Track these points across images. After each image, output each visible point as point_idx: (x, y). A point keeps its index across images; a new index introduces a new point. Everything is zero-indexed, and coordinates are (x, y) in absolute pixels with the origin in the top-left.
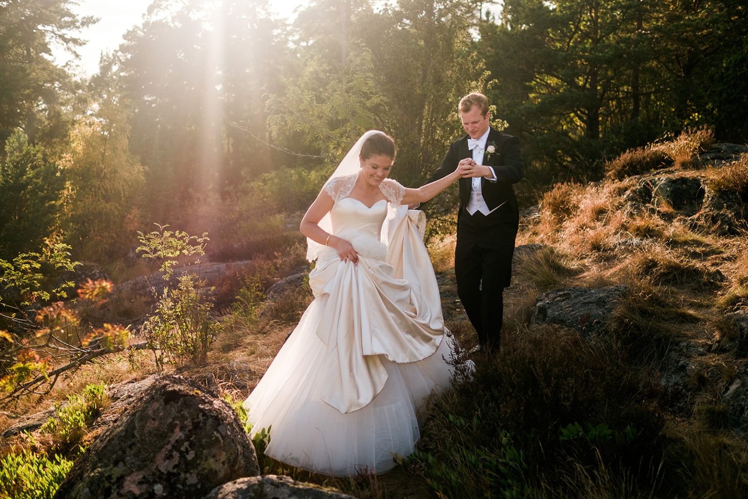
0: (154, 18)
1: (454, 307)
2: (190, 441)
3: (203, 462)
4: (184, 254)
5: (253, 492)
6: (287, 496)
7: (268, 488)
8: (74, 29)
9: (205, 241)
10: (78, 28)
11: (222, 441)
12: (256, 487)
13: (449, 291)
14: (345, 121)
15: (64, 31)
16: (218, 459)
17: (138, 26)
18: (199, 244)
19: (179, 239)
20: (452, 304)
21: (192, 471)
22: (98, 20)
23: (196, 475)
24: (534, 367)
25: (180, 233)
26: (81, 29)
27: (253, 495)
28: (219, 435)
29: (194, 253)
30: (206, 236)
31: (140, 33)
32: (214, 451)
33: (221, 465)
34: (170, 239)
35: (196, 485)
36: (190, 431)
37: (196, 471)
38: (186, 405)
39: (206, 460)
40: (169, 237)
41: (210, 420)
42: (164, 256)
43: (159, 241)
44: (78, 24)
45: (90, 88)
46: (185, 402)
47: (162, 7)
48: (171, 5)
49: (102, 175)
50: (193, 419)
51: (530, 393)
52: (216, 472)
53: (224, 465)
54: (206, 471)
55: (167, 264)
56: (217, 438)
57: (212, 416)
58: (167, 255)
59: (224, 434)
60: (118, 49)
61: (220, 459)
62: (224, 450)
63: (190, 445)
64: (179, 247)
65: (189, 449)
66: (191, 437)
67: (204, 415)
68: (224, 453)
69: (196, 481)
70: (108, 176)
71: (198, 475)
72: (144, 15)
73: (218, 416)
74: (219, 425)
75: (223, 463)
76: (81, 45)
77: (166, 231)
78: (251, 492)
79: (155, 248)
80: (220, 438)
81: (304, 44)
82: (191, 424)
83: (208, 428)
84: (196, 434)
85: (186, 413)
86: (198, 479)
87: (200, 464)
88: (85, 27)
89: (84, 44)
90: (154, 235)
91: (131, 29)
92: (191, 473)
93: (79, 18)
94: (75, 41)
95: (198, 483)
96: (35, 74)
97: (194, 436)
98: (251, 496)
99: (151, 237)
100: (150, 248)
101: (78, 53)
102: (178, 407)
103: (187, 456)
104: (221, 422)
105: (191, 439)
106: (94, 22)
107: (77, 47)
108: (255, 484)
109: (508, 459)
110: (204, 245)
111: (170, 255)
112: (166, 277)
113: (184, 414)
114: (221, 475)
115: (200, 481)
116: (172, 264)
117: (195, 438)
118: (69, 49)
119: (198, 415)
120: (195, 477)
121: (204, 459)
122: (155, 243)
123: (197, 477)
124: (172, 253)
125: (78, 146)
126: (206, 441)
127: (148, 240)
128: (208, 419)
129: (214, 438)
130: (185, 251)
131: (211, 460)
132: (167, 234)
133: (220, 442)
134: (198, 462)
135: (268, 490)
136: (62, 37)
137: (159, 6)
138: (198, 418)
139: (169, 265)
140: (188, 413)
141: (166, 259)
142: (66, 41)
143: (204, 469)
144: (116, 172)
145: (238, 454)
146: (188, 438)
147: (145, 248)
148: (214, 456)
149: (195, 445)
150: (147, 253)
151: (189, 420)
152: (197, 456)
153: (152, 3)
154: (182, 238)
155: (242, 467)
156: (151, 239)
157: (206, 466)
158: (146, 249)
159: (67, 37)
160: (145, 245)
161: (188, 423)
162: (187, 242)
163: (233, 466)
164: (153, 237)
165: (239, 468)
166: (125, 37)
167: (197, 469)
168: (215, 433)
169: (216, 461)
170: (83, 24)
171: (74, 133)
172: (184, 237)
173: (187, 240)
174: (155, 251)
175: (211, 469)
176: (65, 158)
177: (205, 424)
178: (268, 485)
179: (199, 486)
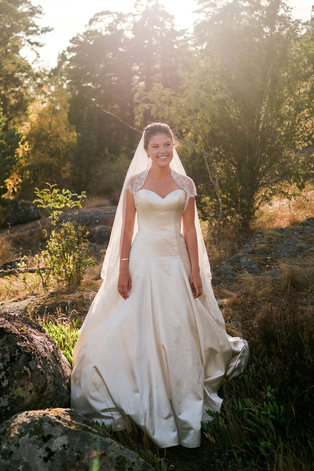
0: (93, 28)
1: (264, 263)
2: (6, 371)
3: (13, 390)
4: (68, 206)
5: (34, 427)
6: (59, 434)
7: (46, 425)
8: (36, 35)
9: (83, 198)
10: (39, 34)
11: (30, 374)
12: (37, 423)
13: (263, 249)
14: (197, 111)
15: (30, 37)
16: (26, 388)
17: (80, 34)
18: (78, 200)
19: (65, 195)
20: (263, 260)
21: (5, 396)
22: (52, 29)
23: (7, 399)
24: (302, 334)
25: (65, 191)
26: (40, 36)
27: (33, 429)
28: (28, 369)
29: (75, 206)
30: (83, 194)
31: (81, 39)
32: (23, 381)
33: (28, 393)
34: (58, 195)
35: (6, 407)
36: (7, 363)
37: (8, 396)
38: (8, 341)
39: (16, 389)
40: (57, 193)
41: (23, 356)
42: (53, 207)
43: (50, 196)
44: (39, 32)
45: (50, 76)
46: (8, 339)
47: (99, 20)
48: (105, 18)
49: (49, 138)
50: (11, 354)
51: (297, 356)
52: (23, 398)
53: (31, 393)
54: (15, 397)
55: (55, 213)
56: (26, 372)
57: (25, 353)
58: (55, 207)
59: (33, 368)
60: (66, 49)
61: (27, 388)
62: (31, 382)
63: (6, 375)
64: (64, 201)
65: (5, 378)
66: (8, 368)
67: (20, 351)
68: (31, 384)
69: (8, 404)
70: (52, 139)
71: (9, 399)
72: (86, 25)
73: (31, 352)
74: (30, 360)
75: (31, 392)
76: (40, 46)
77: (54, 189)
78: (33, 427)
79: (47, 201)
80: (29, 372)
81: (199, 48)
82: (9, 358)
83: (20, 363)
84: (11, 366)
85: (6, 347)
86: (9, 403)
87: (11, 391)
88: (44, 33)
89: (43, 46)
90: (46, 191)
91: (75, 36)
92: (4, 398)
93: (40, 28)
94: (37, 44)
95: (8, 406)
96: (7, 67)
97: (9, 368)
98: (31, 430)
99: (44, 192)
100: (44, 201)
101: (38, 53)
102: (2, 342)
103: (2, 383)
104: (33, 358)
105: (7, 370)
106: (50, 31)
107: (39, 48)
108: (36, 421)
109: (269, 412)
110: (82, 201)
111: (58, 207)
112: (54, 223)
113: (5, 348)
114: (28, 401)
115: (10, 404)
116: (58, 213)
117: (10, 369)
118: (32, 49)
119: (15, 351)
120: (6, 401)
121: (14, 387)
122: (47, 197)
123: (8, 401)
124: (59, 205)
125: (33, 117)
126: (17, 374)
127: (42, 194)
128: (21, 355)
129: (23, 372)
130: (68, 205)
131: (20, 389)
132: (56, 191)
133: (28, 375)
134: (10, 389)
135: (46, 427)
136: (28, 41)
137: (96, 19)
138: (15, 353)
139: (57, 214)
140: (9, 348)
141: (55, 209)
142: (32, 44)
143: (13, 395)
144: (58, 136)
145: (46, 383)
146: (5, 368)
147: (39, 201)
148: (22, 386)
149: (9, 375)
150: (41, 204)
151: (8, 354)
152: (9, 385)
153: (92, 17)
154: (66, 194)
155: (52, 393)
156: (44, 194)
157: (15, 393)
158: (41, 201)
159: (32, 41)
160: (40, 198)
161: (7, 356)
162: (70, 197)
163: (42, 392)
164: (45, 193)
165: (49, 394)
166: (71, 41)
167: (9, 394)
168: (25, 367)
169: (24, 390)
170: (42, 32)
171: (30, 108)
172: (68, 194)
173: (70, 195)
174: (47, 203)
175: (19, 396)
176: (25, 125)
177: (19, 359)
178: (47, 423)
179: (9, 409)
